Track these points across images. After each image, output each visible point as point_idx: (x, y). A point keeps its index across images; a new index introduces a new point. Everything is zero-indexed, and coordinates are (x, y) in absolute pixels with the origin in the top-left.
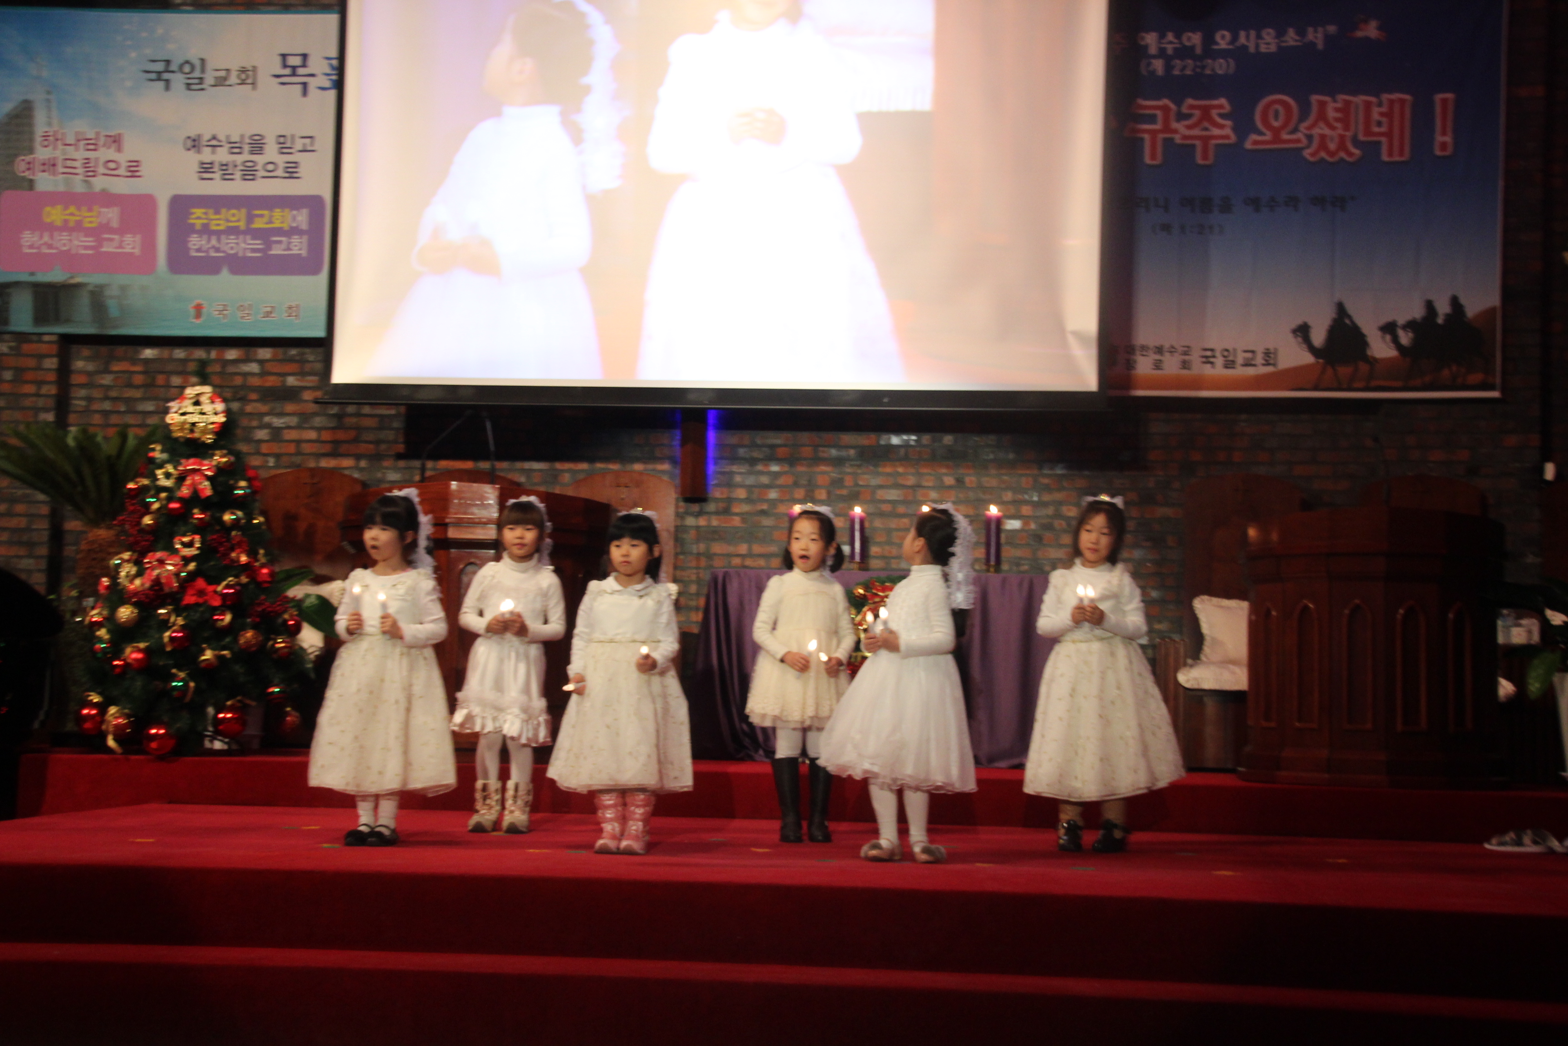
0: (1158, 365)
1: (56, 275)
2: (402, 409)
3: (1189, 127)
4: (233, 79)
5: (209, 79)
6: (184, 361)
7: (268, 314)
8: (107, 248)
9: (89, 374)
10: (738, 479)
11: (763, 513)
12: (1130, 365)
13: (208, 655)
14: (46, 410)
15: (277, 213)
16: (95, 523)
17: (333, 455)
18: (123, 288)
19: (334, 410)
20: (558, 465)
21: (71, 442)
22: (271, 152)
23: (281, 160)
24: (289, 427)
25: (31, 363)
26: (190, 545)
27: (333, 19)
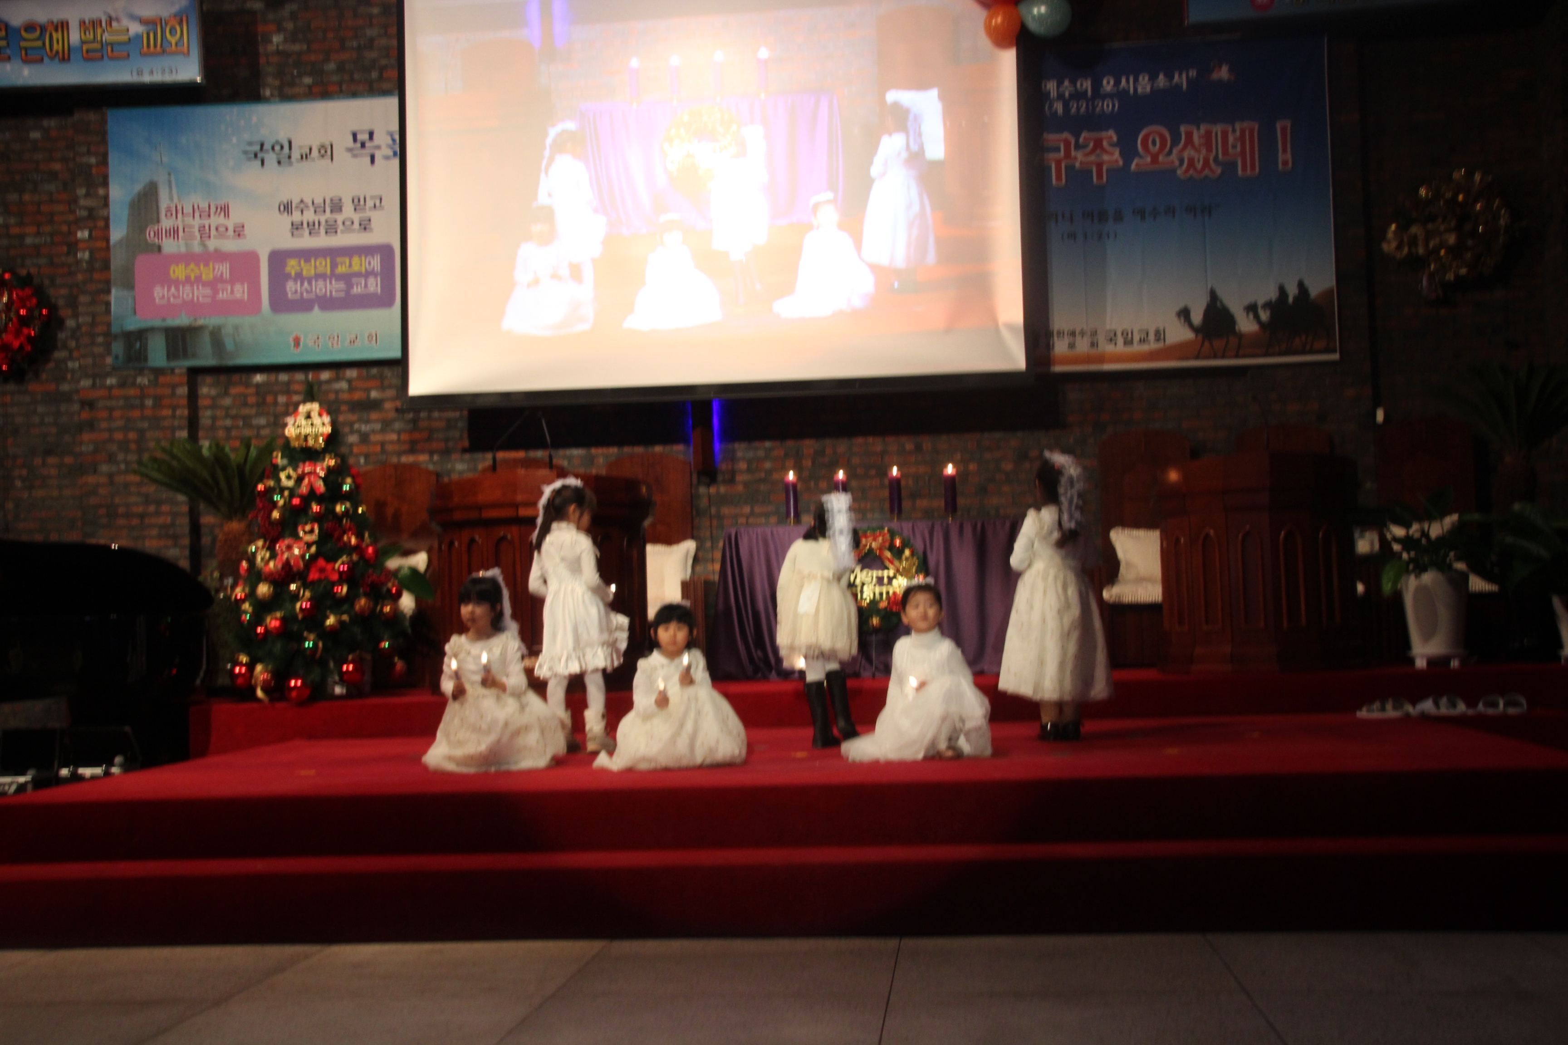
0: (1072, 346)
1: (182, 320)
2: (465, 413)
3: (1086, 155)
4: (315, 153)
5: (296, 155)
6: (288, 384)
7: (352, 342)
8: (221, 296)
9: (213, 398)
10: (739, 454)
11: (760, 481)
12: (1049, 347)
13: (331, 621)
14: (180, 428)
15: (356, 260)
16: (229, 517)
17: (412, 451)
18: (236, 328)
19: (411, 416)
20: (593, 451)
21: (205, 452)
22: (348, 209)
23: (356, 218)
24: (373, 431)
25: (167, 391)
26: (312, 531)
27: (393, 102)
